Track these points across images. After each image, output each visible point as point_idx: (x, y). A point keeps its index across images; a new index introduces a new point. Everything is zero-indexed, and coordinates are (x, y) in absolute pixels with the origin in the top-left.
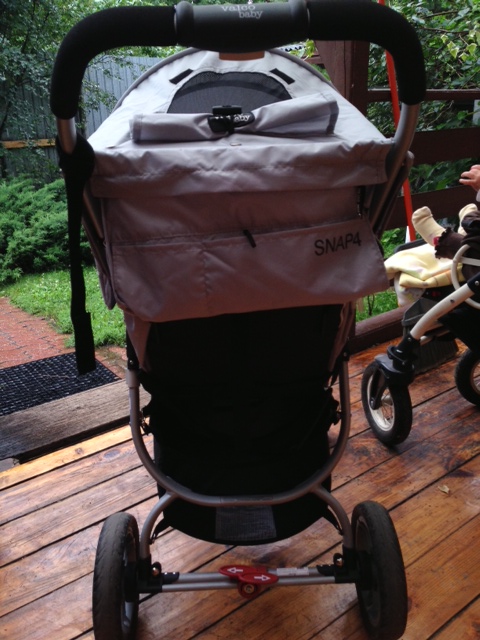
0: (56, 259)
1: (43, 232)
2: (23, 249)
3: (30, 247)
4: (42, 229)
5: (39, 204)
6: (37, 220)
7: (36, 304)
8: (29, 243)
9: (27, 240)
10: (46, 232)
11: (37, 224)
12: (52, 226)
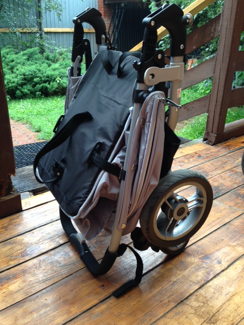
0: (28, 92)
1: (21, 76)
2: (10, 85)
3: (14, 84)
4: (21, 75)
5: (18, 61)
6: (17, 69)
7: (19, 115)
8: (14, 82)
9: (13, 80)
10: (23, 77)
11: (18, 72)
12: (27, 74)
